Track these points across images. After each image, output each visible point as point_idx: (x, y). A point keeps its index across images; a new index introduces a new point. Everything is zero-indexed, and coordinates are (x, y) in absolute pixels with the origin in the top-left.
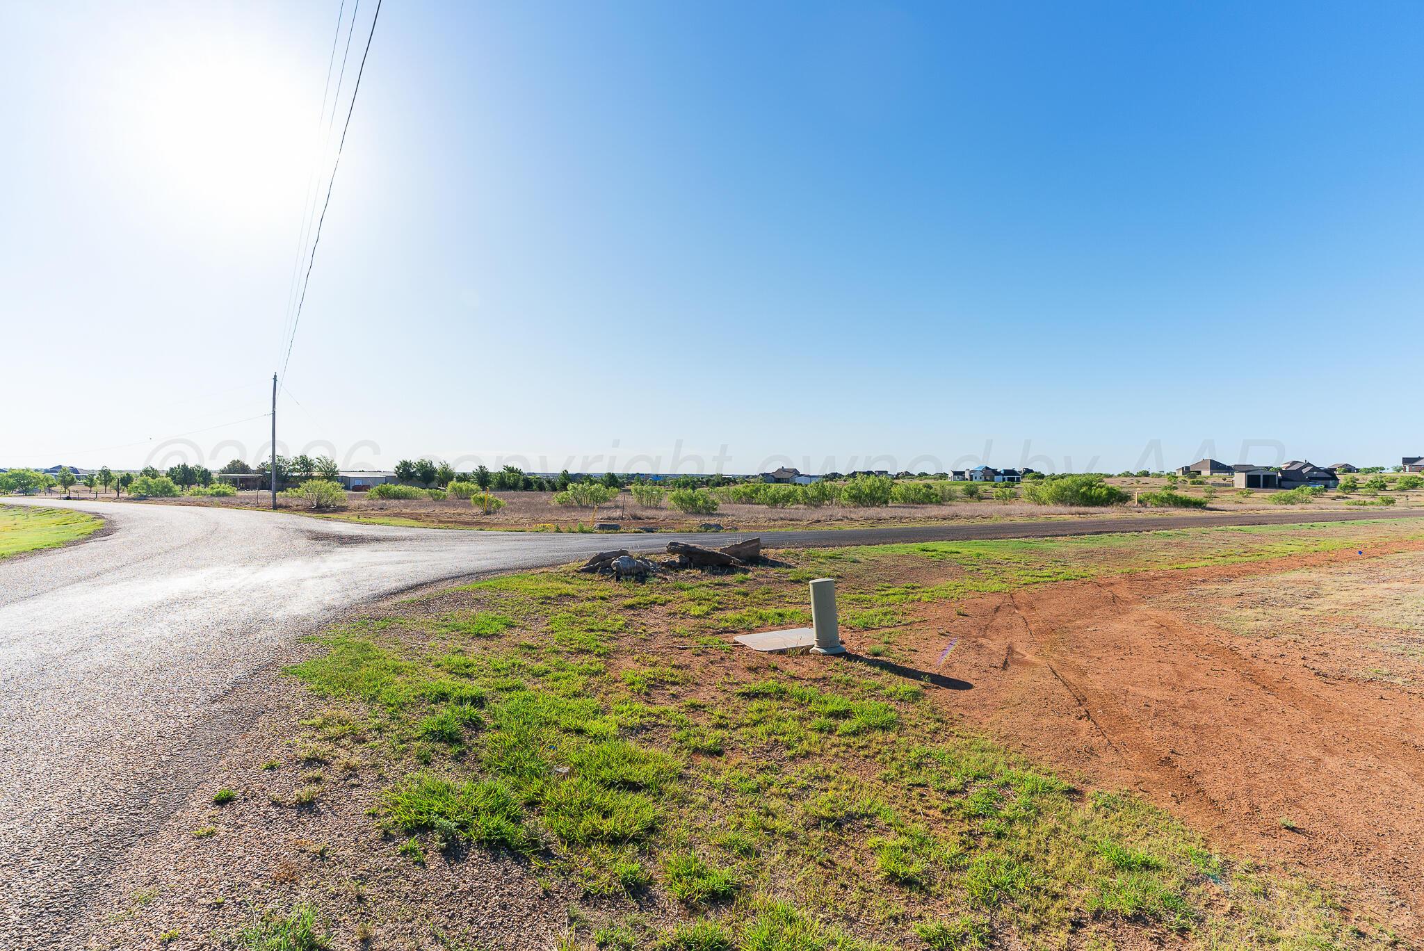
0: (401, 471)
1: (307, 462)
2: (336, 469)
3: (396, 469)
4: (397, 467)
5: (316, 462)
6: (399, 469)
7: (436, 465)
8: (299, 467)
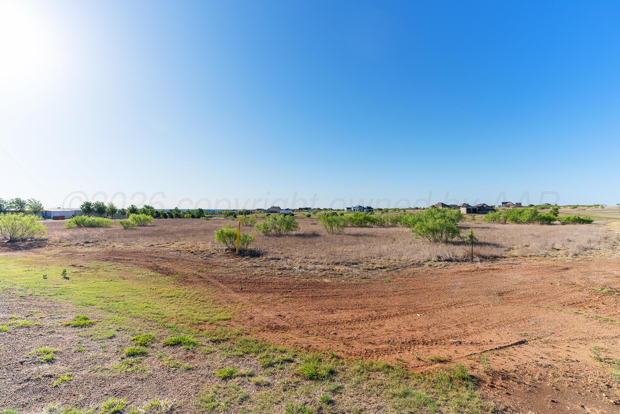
0: (84, 208)
1: (20, 202)
2: (42, 207)
3: (82, 207)
4: (82, 206)
5: (27, 202)
6: (83, 207)
7: (106, 204)
8: (15, 205)
